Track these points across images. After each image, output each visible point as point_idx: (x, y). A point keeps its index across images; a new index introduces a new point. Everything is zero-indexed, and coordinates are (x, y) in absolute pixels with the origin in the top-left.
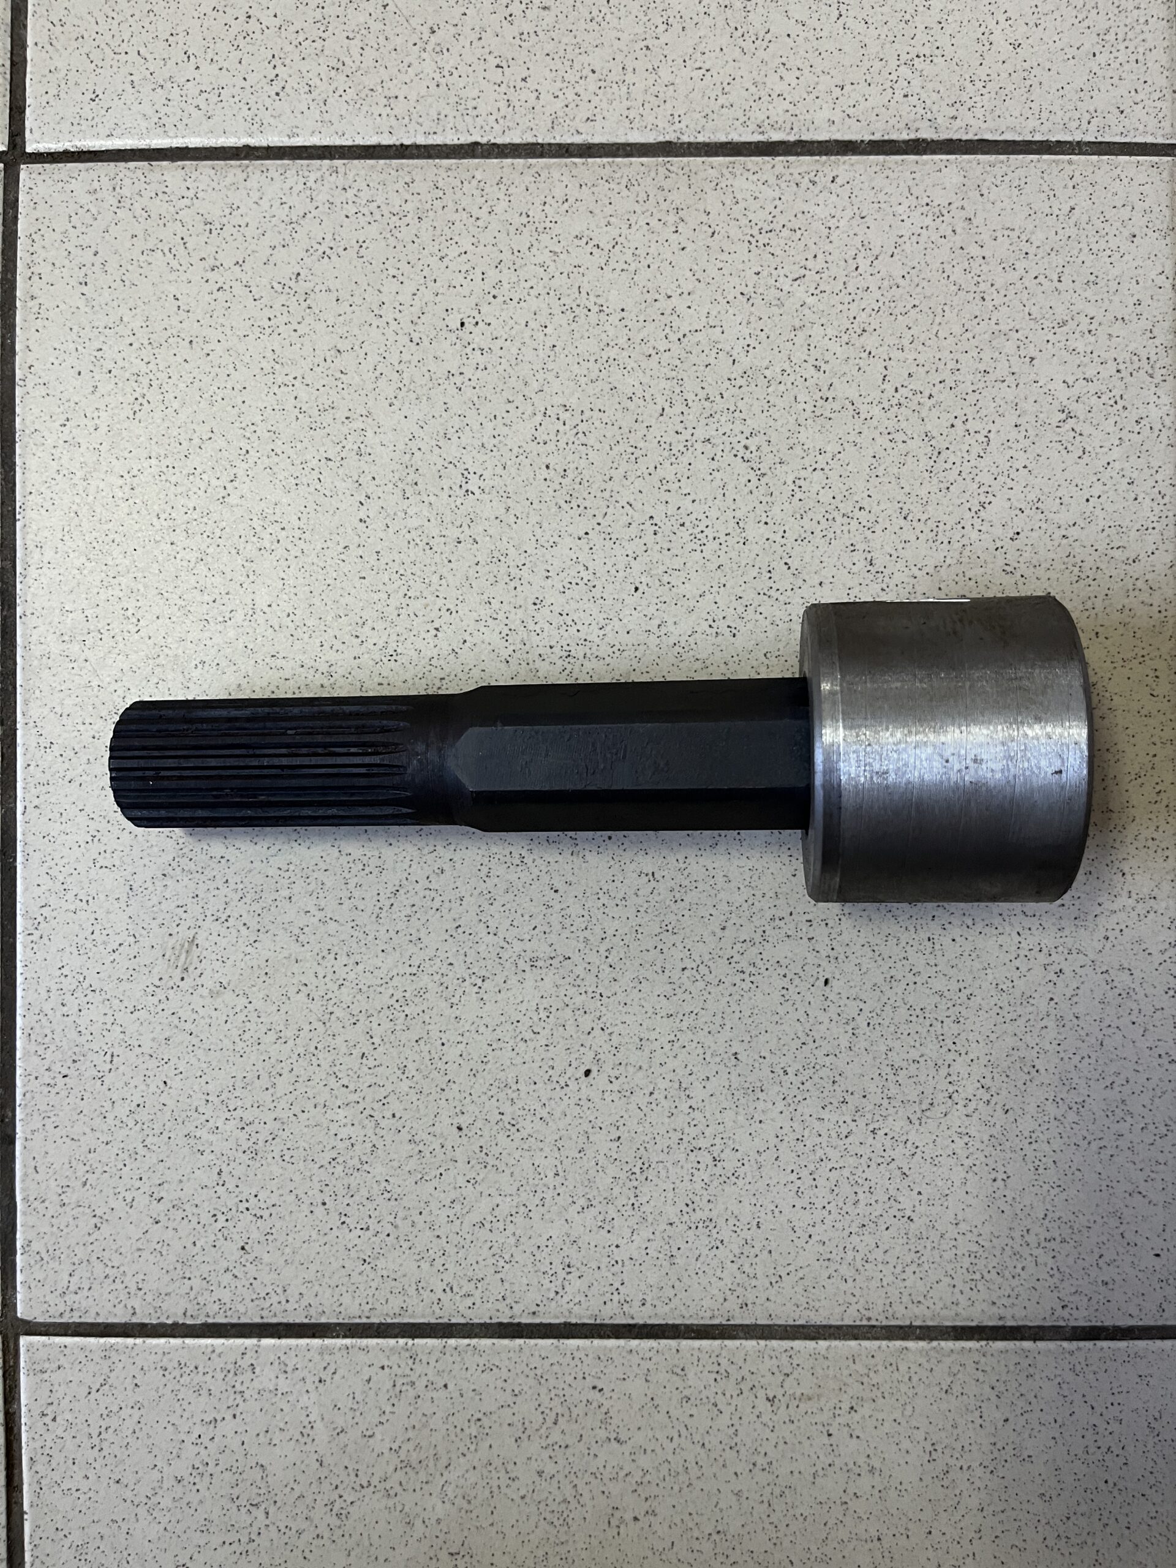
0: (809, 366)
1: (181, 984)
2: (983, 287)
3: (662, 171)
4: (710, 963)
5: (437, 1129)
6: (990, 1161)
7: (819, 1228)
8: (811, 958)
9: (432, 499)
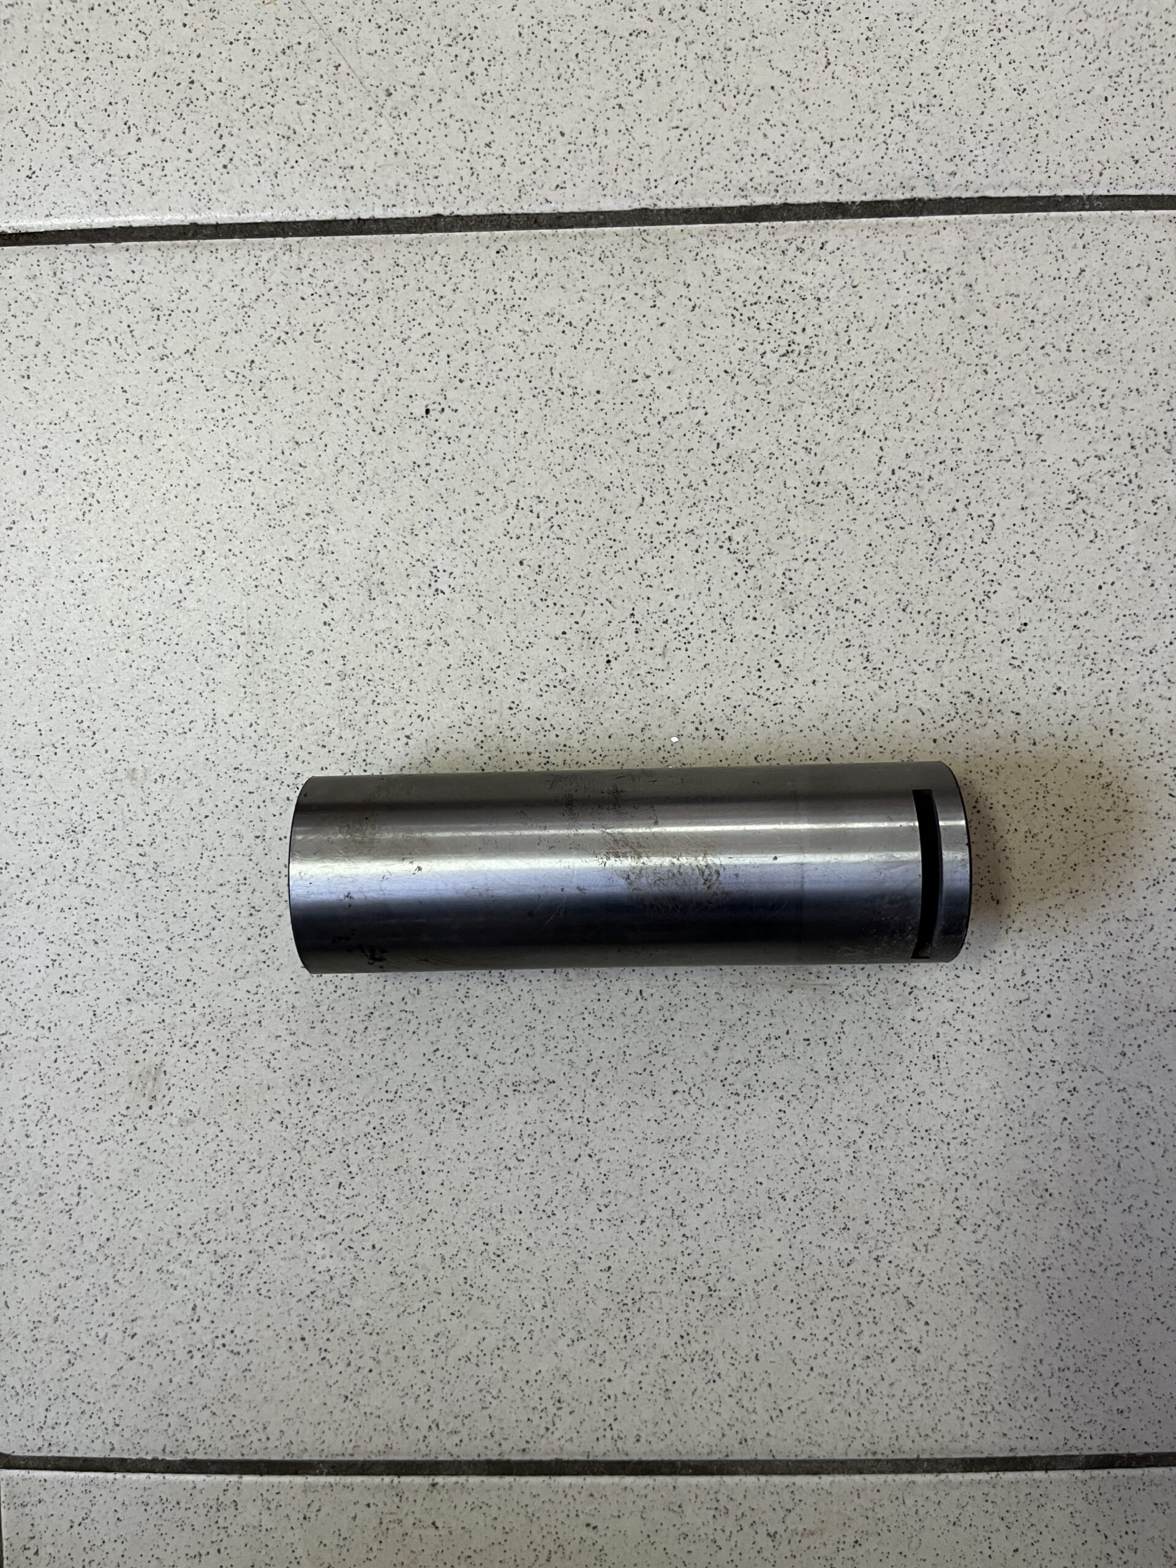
0: (799, 447)
1: (149, 1112)
2: (985, 359)
3: (638, 241)
4: (702, 1086)
5: (419, 1260)
6: (1001, 1289)
7: (821, 1360)
8: (810, 1079)
9: (400, 599)
